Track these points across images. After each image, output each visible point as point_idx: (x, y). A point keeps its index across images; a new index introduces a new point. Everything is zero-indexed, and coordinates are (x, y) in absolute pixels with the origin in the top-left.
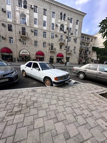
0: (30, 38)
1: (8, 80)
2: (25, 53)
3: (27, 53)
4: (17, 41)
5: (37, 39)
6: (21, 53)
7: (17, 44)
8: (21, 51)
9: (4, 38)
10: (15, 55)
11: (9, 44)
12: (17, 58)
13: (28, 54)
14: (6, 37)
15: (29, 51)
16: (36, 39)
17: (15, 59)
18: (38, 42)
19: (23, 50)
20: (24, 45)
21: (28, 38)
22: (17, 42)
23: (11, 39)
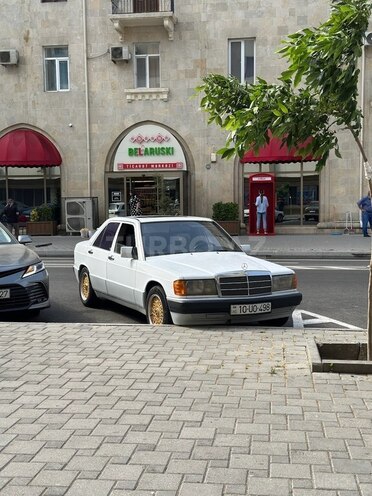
0: (190, 26)
1: (8, 296)
2: (152, 152)
3: (169, 151)
4: (96, 64)
5: (254, 21)
6: (122, 157)
7: (96, 87)
8: (127, 144)
9: (13, 60)
10: (80, 179)
11: (45, 97)
12: (94, 200)
13: (178, 157)
14: (27, 53)
15: (183, 132)
16: (245, 24)
17: (76, 209)
18: (265, 42)
19: (134, 133)
20: (147, 89)
21: (176, 24)
22: (94, 75)
23: (57, 60)
